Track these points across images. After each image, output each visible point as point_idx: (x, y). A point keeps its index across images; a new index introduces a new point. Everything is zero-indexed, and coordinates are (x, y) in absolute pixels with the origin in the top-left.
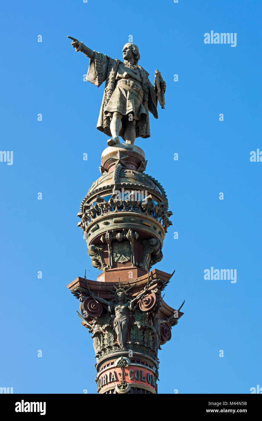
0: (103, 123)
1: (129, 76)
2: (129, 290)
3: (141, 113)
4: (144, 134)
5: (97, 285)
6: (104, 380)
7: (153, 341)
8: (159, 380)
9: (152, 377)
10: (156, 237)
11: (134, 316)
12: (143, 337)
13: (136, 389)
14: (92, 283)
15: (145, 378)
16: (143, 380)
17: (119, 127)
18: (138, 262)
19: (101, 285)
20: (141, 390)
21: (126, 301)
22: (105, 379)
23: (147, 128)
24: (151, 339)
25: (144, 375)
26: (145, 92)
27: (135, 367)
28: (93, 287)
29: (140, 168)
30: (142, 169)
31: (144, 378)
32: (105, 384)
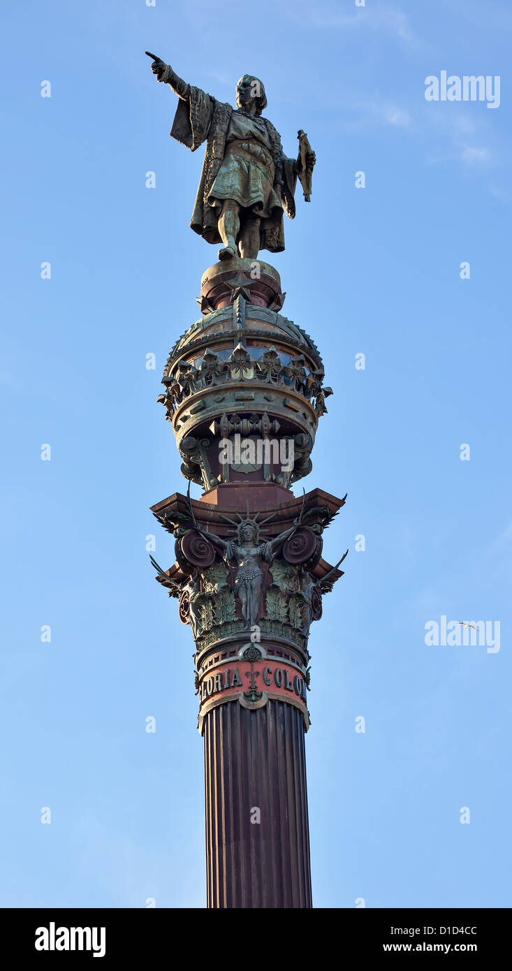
0: (203, 218)
1: (251, 137)
2: (265, 523)
3: (272, 205)
4: (275, 245)
5: (208, 510)
6: (217, 683)
7: (301, 618)
8: (310, 690)
9: (302, 683)
10: (306, 430)
11: (271, 570)
12: (286, 610)
13: (277, 702)
14: (198, 506)
15: (292, 683)
16: (288, 687)
17: (236, 228)
18: (275, 474)
19: (214, 511)
20: (285, 705)
21: (257, 543)
22: (219, 681)
23: (281, 235)
24: (299, 615)
25: (290, 679)
26: (277, 168)
27: (275, 663)
28: (200, 512)
29: (273, 304)
30: (278, 307)
31: (290, 684)
32: (220, 689)
